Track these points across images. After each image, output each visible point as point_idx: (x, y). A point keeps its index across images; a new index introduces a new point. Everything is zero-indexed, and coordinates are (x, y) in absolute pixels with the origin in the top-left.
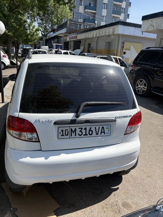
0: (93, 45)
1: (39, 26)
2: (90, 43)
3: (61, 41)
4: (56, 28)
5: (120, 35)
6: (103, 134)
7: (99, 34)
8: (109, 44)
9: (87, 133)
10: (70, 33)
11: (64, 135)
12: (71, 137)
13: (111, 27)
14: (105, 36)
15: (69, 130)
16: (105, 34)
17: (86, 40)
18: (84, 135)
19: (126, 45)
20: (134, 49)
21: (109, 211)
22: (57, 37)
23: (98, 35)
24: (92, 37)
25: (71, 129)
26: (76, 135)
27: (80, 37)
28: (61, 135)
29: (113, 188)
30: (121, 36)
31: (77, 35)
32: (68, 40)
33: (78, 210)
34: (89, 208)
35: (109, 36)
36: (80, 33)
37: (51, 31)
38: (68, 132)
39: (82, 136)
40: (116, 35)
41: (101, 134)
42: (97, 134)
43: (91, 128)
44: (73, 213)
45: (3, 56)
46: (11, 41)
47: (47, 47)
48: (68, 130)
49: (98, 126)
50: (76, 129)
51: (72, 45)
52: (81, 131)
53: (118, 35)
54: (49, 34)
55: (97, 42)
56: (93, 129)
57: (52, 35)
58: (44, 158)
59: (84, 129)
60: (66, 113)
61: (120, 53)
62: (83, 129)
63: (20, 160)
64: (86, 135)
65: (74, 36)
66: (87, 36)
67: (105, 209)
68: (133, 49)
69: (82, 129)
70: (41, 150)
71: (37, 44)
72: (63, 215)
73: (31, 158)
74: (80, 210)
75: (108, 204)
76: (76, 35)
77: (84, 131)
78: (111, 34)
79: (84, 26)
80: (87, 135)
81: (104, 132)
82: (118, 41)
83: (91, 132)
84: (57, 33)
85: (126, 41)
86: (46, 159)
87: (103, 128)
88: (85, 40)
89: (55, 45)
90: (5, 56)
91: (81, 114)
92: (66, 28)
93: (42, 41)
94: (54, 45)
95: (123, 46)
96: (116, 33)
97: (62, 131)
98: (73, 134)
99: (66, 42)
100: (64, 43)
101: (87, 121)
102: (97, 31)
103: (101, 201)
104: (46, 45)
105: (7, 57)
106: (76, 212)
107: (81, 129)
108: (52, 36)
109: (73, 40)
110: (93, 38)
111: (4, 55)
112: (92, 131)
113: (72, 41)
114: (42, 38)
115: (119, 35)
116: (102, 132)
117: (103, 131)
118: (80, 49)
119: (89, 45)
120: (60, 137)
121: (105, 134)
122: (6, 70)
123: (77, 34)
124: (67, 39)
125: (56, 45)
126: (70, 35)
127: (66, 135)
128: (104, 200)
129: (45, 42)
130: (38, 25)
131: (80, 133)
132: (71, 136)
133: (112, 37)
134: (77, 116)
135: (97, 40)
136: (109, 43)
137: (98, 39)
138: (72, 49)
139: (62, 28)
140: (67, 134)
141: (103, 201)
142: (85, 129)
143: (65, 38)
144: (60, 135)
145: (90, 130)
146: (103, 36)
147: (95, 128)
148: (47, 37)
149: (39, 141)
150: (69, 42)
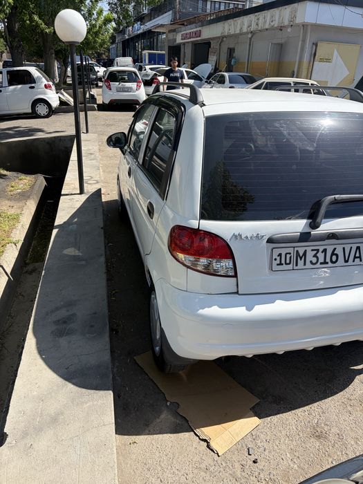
0: (241, 53)
1: (112, 10)
2: (231, 46)
3: (159, 44)
4: (146, 12)
5: (307, 25)
6: (357, 260)
7: (257, 24)
8: (281, 49)
9: (328, 260)
10: (183, 24)
11: (282, 264)
12: (296, 268)
13: (286, 7)
14: (272, 29)
15: (292, 254)
16: (272, 24)
17: (225, 39)
18: (321, 263)
19: (323, 49)
20: (341, 58)
21: (357, 411)
22: (149, 34)
23: (253, 28)
24: (238, 32)
25: (297, 251)
26: (305, 264)
27: (208, 32)
28: (278, 265)
29: (355, 368)
30: (309, 28)
31: (200, 28)
32: (179, 40)
33: (297, 408)
34: (316, 404)
35: (281, 30)
36: (209, 24)
37: (136, 21)
38: (290, 257)
39: (318, 265)
40: (298, 25)
41: (354, 261)
42: (346, 261)
43: (335, 249)
44: (288, 413)
45: (45, 85)
46: (52, 49)
47: (129, 60)
48: (290, 254)
49: (350, 246)
50: (306, 251)
51: (188, 52)
52: (315, 256)
53: (303, 26)
54: (130, 28)
55: (250, 45)
56: (339, 251)
57: (139, 28)
58: (244, 308)
59: (322, 252)
60: (290, 219)
61: (306, 70)
62: (320, 251)
63: (201, 312)
64: (325, 263)
65: (195, 30)
66: (226, 30)
67: (349, 408)
68: (337, 57)
69: (318, 250)
70: (237, 293)
71: (102, 54)
72: (270, 416)
73: (220, 307)
74: (300, 407)
75: (352, 398)
76: (198, 29)
77: (321, 256)
78: (286, 23)
79: (213, 4)
80: (327, 263)
81: (360, 257)
82: (304, 41)
83: (334, 258)
84: (149, 25)
85: (322, 40)
86: (249, 309)
87: (358, 248)
88: (221, 39)
89: (147, 54)
90: (50, 87)
91: (323, 220)
92: (171, 12)
93: (114, 46)
94: (145, 54)
95: (314, 52)
96: (299, 20)
97: (280, 255)
98: (301, 263)
99: (173, 47)
100: (170, 48)
101: (333, 236)
102: (252, 17)
103: (338, 393)
104: (124, 55)
105: (53, 88)
106: (293, 412)
107: (316, 252)
108: (139, 32)
109: (192, 40)
110: (241, 34)
111: (46, 83)
112: (337, 255)
113: (188, 42)
114: (115, 37)
115: (305, 26)
116: (355, 257)
117: (358, 255)
118: (207, 62)
119: (231, 51)
120: (275, 267)
121: (361, 261)
122: (53, 117)
123: (202, 26)
124: (175, 41)
125: (150, 54)
126: (183, 28)
127: (286, 264)
128: (341, 391)
129: (120, 46)
130: (108, 7)
131: (314, 260)
132: (297, 265)
133: (289, 30)
134: (314, 225)
135: (251, 39)
136: (281, 45)
137: (252, 36)
138: (190, 63)
139: (160, 11)
140: (288, 262)
141: (341, 393)
142: (325, 251)
143: (171, 36)
144: (275, 263)
145: (333, 254)
146: (267, 29)
147: (344, 249)
148: (124, 34)
149: (236, 276)
150: (182, 47)
